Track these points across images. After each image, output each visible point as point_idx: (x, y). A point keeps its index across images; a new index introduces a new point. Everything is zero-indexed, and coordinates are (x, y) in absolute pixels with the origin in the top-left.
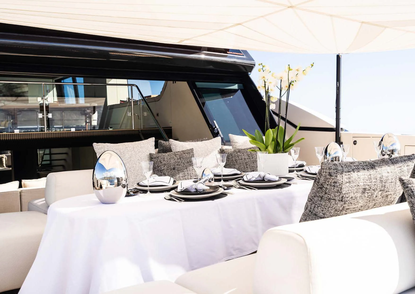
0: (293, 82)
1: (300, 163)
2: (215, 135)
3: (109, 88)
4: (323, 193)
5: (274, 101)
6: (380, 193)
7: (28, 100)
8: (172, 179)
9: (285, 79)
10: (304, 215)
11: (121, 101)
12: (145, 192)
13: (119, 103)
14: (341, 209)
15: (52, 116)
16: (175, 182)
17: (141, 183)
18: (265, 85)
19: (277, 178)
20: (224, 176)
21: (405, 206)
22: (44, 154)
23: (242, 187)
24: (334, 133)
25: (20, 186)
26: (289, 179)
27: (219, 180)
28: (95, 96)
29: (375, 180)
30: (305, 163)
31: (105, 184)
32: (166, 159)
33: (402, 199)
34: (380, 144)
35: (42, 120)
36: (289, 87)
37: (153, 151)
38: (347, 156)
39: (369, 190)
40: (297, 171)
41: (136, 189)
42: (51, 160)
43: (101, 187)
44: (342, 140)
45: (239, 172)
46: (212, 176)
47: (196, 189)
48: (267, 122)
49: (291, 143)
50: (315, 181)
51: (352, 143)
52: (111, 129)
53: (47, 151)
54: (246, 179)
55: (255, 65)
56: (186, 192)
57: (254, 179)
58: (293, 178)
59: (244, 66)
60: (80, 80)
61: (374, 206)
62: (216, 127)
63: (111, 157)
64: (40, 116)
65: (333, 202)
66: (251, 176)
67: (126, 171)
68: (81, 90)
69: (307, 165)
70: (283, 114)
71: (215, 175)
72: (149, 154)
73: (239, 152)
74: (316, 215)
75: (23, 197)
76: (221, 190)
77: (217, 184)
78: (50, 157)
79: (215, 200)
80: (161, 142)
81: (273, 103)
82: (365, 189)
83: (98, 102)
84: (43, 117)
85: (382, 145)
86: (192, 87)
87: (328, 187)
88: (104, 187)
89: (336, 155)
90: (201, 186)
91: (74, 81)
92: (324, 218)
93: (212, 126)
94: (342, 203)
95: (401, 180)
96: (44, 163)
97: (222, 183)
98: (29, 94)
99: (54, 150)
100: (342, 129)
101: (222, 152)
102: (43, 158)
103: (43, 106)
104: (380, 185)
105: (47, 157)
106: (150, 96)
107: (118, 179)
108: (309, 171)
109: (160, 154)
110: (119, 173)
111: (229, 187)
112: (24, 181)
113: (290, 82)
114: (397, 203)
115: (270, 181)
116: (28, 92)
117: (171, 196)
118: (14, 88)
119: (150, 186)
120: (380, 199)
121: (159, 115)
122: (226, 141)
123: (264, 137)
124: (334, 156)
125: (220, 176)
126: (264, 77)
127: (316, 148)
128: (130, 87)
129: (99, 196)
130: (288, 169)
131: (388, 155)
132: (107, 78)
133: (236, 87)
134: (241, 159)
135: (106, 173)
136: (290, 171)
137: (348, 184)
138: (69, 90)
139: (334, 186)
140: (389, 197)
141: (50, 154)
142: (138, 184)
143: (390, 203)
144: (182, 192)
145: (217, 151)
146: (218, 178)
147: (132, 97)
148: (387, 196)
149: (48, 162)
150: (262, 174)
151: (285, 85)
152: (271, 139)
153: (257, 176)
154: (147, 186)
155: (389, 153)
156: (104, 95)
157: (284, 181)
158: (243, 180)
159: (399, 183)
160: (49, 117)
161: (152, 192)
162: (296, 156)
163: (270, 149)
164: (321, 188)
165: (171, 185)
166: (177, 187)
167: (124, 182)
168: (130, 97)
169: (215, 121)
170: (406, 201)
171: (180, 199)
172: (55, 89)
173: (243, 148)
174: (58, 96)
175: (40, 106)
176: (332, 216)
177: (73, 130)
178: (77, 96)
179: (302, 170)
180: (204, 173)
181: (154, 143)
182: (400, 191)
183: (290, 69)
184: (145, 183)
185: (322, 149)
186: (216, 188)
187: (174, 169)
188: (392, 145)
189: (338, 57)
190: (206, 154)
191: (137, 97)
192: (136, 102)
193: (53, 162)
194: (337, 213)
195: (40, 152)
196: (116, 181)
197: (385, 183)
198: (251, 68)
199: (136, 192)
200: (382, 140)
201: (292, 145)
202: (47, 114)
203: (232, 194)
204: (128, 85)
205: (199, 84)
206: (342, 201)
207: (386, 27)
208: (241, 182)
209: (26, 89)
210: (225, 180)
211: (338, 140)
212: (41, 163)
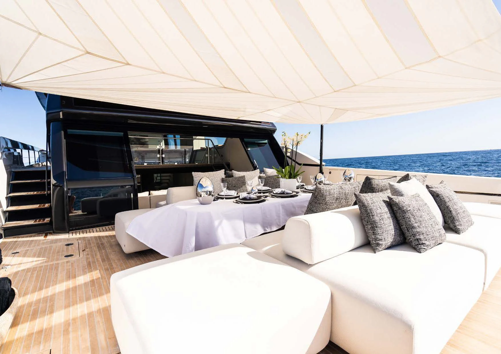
0: (299, 141)
1: (302, 184)
2: (255, 168)
3: (194, 141)
4: (317, 200)
5: (289, 151)
6: (344, 200)
7: (148, 147)
8: (236, 192)
9: (295, 140)
10: (306, 211)
11: (201, 148)
12: (222, 198)
13: (200, 149)
14: (325, 208)
15: (165, 156)
16: (237, 193)
17: (220, 194)
18: (285, 143)
19: (291, 192)
20: (263, 190)
21: (357, 207)
22: (157, 176)
23: (273, 196)
24: (319, 167)
25: (149, 194)
26: (297, 193)
27: (260, 193)
28: (186, 145)
29: (342, 194)
30: (305, 184)
31: (203, 194)
32: (230, 181)
33: (355, 204)
34: (344, 174)
35: (159, 158)
36: (297, 144)
37: (224, 176)
38: (327, 180)
39: (339, 199)
40: (301, 188)
41: (217, 197)
42: (161, 180)
43: (201, 196)
44: (324, 171)
45: (270, 189)
46: (257, 191)
47: (250, 197)
48: (285, 162)
49: (298, 174)
50: (313, 194)
51: (329, 173)
52: (197, 164)
53: (159, 175)
54: (275, 193)
55: (276, 129)
56: (244, 199)
57: (279, 192)
58: (299, 192)
59: (270, 130)
60: (178, 137)
61: (342, 207)
62: (255, 163)
63: (206, 180)
64: (158, 156)
65: (321, 205)
66: (277, 191)
67: (214, 188)
68: (178, 142)
69: (306, 185)
70: (294, 158)
71: (258, 190)
72: (221, 178)
73: (269, 177)
74: (313, 211)
75: (151, 200)
76: (263, 198)
77: (259, 195)
78: (161, 178)
79: (260, 203)
80: (227, 172)
81: (289, 152)
82: (337, 198)
83: (187, 148)
84: (160, 157)
85: (345, 175)
86: (242, 141)
87: (319, 197)
88: (202, 196)
89: (321, 180)
90: (253, 196)
91: (175, 137)
92: (317, 212)
93: (253, 164)
94: (326, 205)
95: (355, 194)
96: (157, 181)
97: (262, 194)
98: (148, 143)
99: (163, 175)
100: (323, 165)
101: (260, 177)
102: (156, 178)
103: (160, 151)
104: (344, 196)
105: (159, 178)
106: (218, 145)
107: (210, 192)
108: (307, 189)
109: (227, 178)
110: (210, 189)
111: (266, 197)
112: (151, 192)
113: (298, 141)
114: (353, 205)
115: (287, 194)
116: (148, 141)
117: (236, 201)
118: (141, 139)
119: (225, 196)
120: (344, 203)
121: (223, 156)
122: (262, 171)
123: (283, 170)
124: (320, 180)
125: (261, 190)
126: (285, 139)
127: (311, 176)
128: (207, 141)
129: (199, 200)
130: (296, 187)
131: (348, 180)
132: (194, 136)
133: (266, 141)
134: (270, 181)
135: (203, 189)
136: (297, 188)
137: (329, 196)
138: (172, 142)
139: (322, 197)
140: (349, 202)
141: (160, 176)
142: (218, 195)
143: (350, 205)
144: (242, 199)
145: (257, 177)
146: (260, 192)
147: (208, 146)
148: (348, 202)
149: (160, 181)
150: (283, 190)
151: (295, 143)
152: (288, 171)
153: (280, 191)
154: (223, 196)
155: (348, 179)
156: (192, 144)
157: (294, 193)
158: (273, 193)
159: (354, 195)
160: (163, 157)
161: (226, 198)
162: (300, 180)
163: (287, 176)
164: (316, 198)
165: (236, 195)
166: (239, 196)
167: (212, 194)
168: (207, 146)
169: (254, 160)
170: (357, 205)
171: (242, 203)
172: (163, 141)
173: (271, 175)
174: (165, 145)
175: (158, 150)
176: (320, 212)
177: (176, 164)
178: (176, 145)
179: (304, 188)
180: (253, 189)
181: (224, 172)
182: (354, 199)
183: (298, 135)
184: (222, 194)
185: (313, 177)
186: (260, 197)
187: (235, 186)
188: (350, 175)
189: (322, 127)
190: (252, 178)
191: (211, 146)
192: (210, 149)
193: (162, 181)
194: (323, 210)
195: (155, 175)
196: (209, 193)
197: (347, 195)
198: (274, 131)
199: (218, 198)
200: (345, 172)
201: (298, 175)
202: (162, 155)
203: (268, 200)
204: (205, 139)
205: (246, 140)
206: (326, 204)
207: (348, 111)
208: (272, 194)
209: (147, 140)
210: (264, 193)
211: (321, 172)
212: (156, 181)
